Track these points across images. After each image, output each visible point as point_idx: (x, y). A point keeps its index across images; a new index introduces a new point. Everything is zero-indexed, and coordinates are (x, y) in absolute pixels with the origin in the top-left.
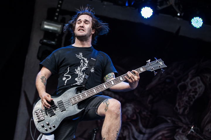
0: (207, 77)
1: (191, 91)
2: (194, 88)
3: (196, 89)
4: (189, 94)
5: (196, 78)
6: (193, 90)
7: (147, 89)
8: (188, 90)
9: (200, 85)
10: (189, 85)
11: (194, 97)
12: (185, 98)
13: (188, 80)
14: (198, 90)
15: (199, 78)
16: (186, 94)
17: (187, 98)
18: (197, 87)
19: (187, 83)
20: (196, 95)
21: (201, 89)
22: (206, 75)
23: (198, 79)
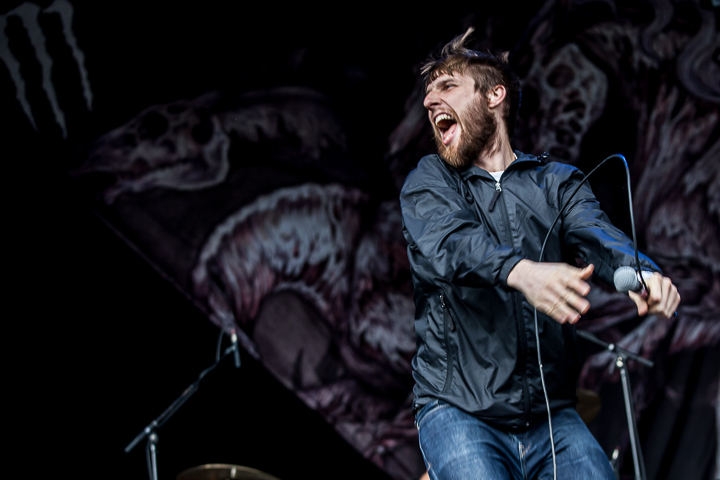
0: (604, 39)
1: (560, 108)
2: (568, 90)
3: (574, 94)
4: (556, 121)
5: (565, 51)
6: (566, 101)
7: (395, 148)
8: (545, 105)
9: (585, 74)
10: (545, 86)
11: (577, 127)
12: (543, 140)
13: (536, 65)
14: (583, 96)
15: (575, 48)
16: (544, 123)
17: (552, 135)
18: (576, 84)
19: (536, 79)
20: (581, 116)
21: (594, 88)
22: (597, 30)
23: (572, 53)
